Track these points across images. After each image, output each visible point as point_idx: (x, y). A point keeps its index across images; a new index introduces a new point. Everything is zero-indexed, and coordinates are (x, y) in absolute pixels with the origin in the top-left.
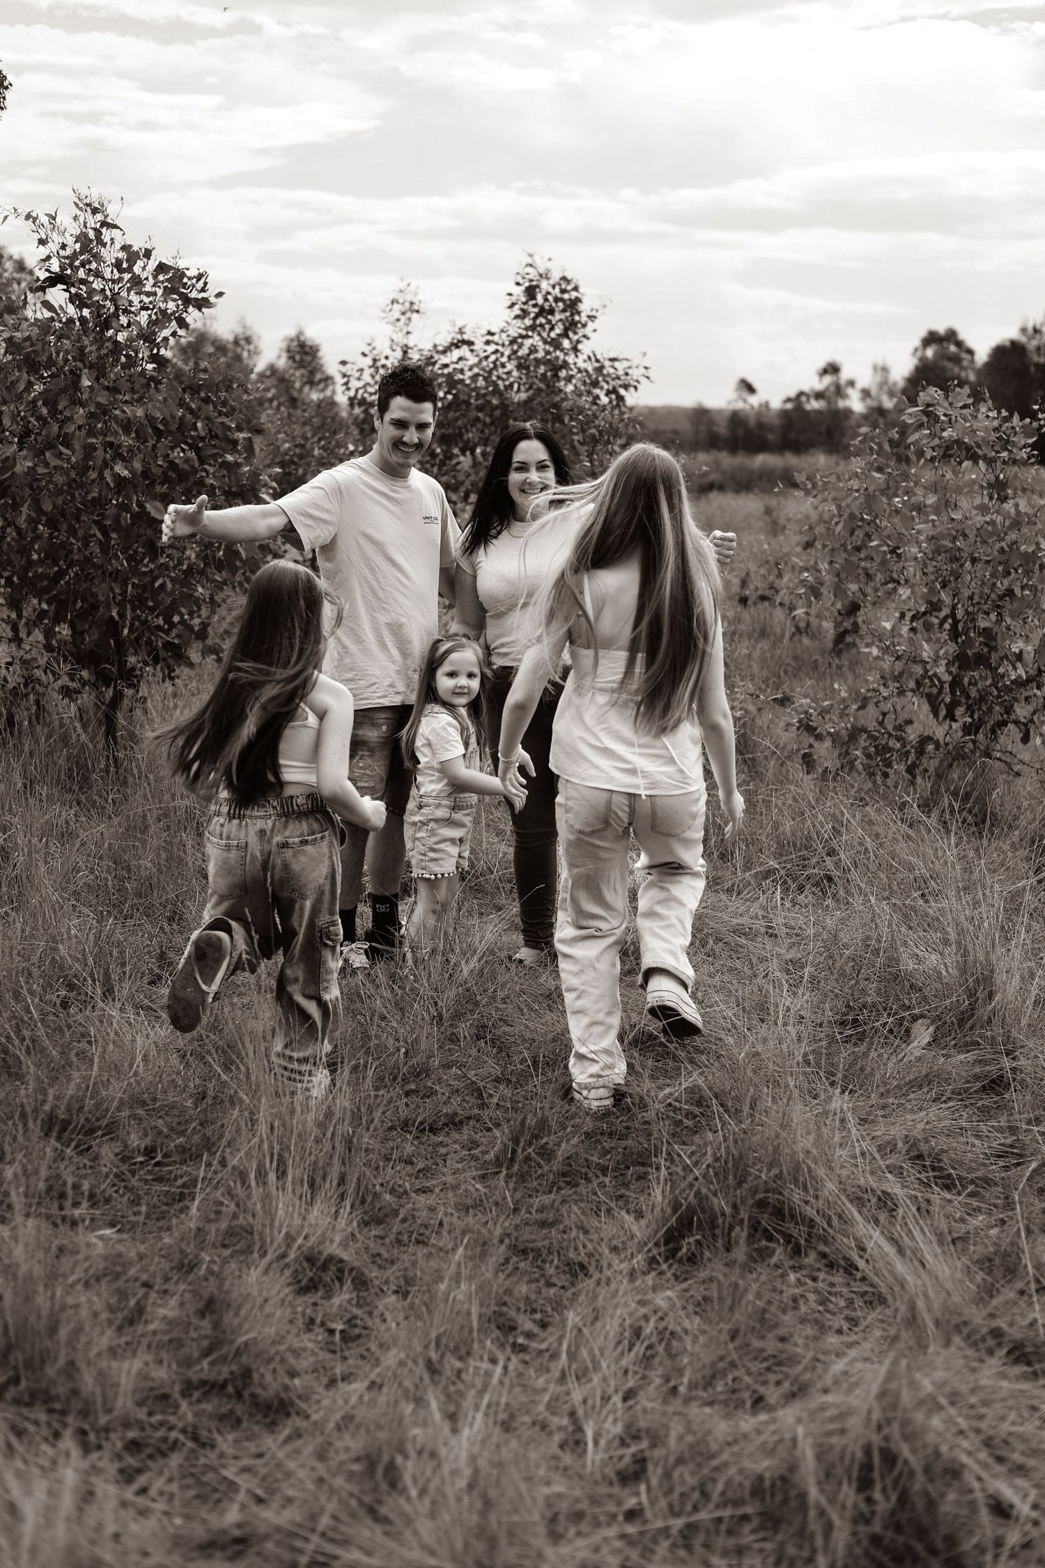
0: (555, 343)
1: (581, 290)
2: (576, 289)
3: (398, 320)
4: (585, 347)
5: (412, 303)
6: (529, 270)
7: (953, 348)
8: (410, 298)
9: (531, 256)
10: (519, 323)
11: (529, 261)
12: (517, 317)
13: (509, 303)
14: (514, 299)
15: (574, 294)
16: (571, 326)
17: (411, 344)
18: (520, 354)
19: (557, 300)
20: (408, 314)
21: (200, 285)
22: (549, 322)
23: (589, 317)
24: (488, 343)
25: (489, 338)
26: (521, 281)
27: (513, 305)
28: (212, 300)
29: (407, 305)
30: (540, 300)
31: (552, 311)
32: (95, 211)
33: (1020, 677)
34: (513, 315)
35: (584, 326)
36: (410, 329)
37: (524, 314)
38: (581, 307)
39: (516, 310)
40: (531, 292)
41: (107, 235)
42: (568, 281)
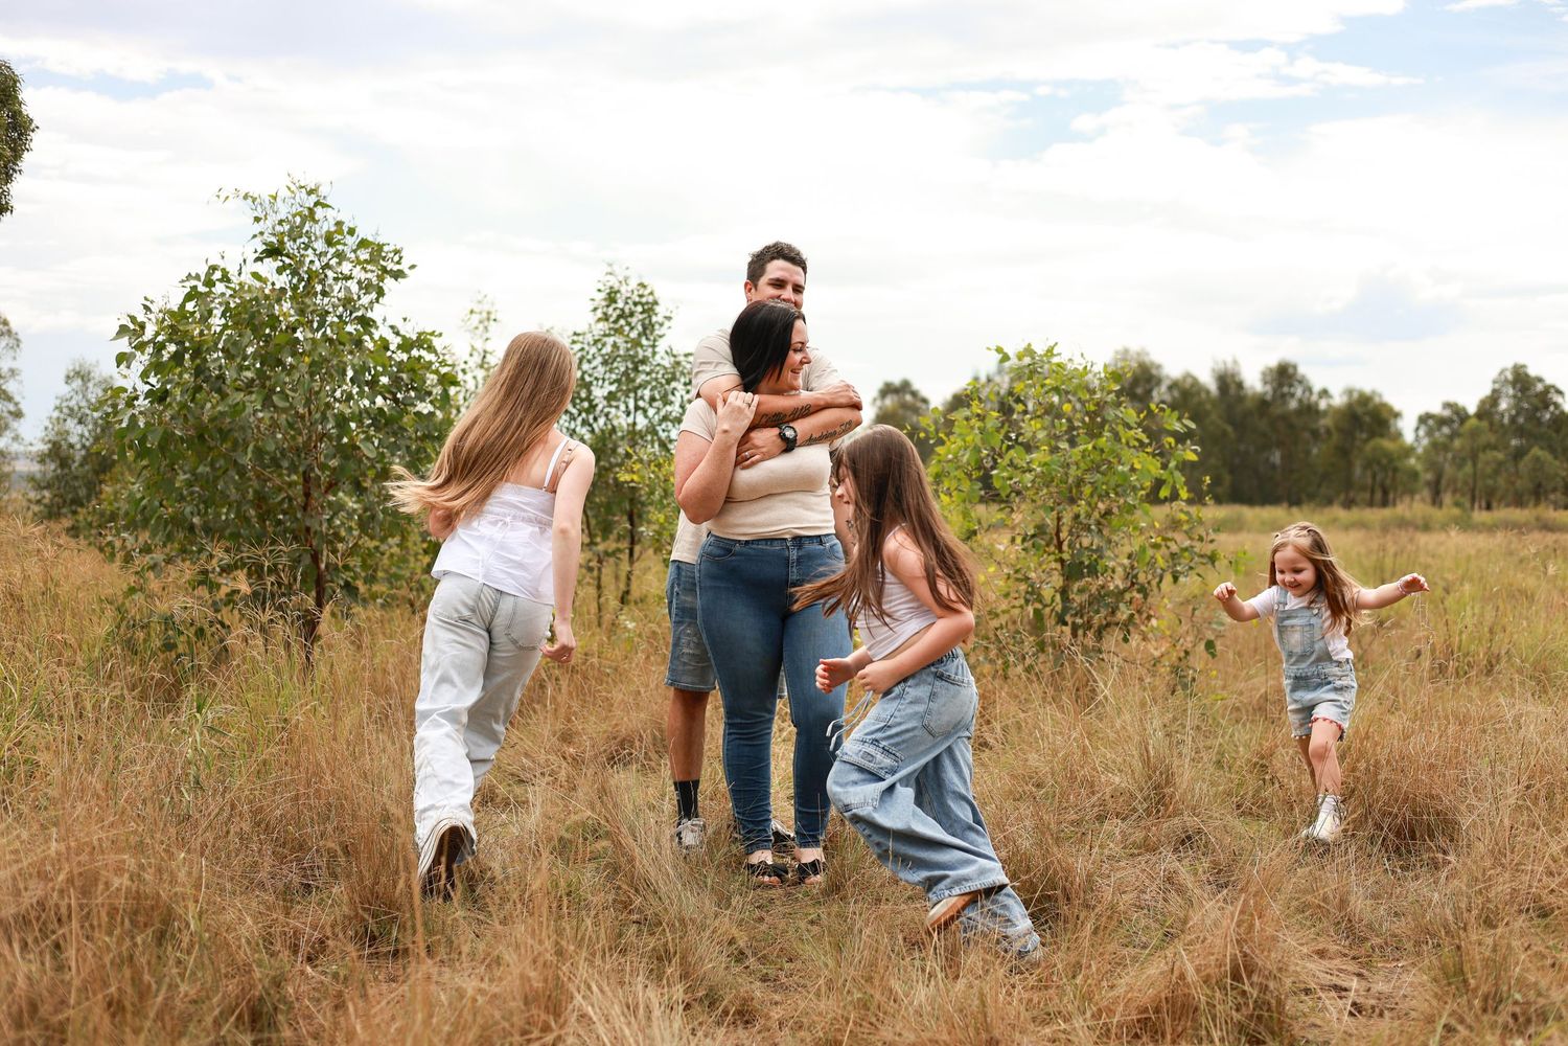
0: (637, 343)
1: (656, 295)
2: (651, 293)
3: (477, 328)
4: (662, 346)
5: (489, 313)
6: (609, 277)
7: (908, 398)
8: (486, 307)
9: (610, 265)
10: (601, 325)
11: (609, 270)
12: (599, 320)
13: (592, 307)
14: (596, 304)
15: (651, 299)
16: (648, 328)
17: (488, 349)
18: (604, 351)
19: (635, 304)
20: (486, 323)
21: (396, 258)
22: (629, 324)
23: (666, 317)
24: (574, 342)
25: (575, 338)
26: (602, 288)
27: (595, 309)
28: (406, 271)
29: (485, 315)
30: (620, 305)
31: (632, 314)
32: (310, 192)
33: (1117, 587)
34: (596, 318)
35: (661, 325)
36: (488, 335)
37: (606, 318)
38: (657, 309)
39: (599, 314)
40: (611, 298)
41: (319, 213)
42: (644, 287)
